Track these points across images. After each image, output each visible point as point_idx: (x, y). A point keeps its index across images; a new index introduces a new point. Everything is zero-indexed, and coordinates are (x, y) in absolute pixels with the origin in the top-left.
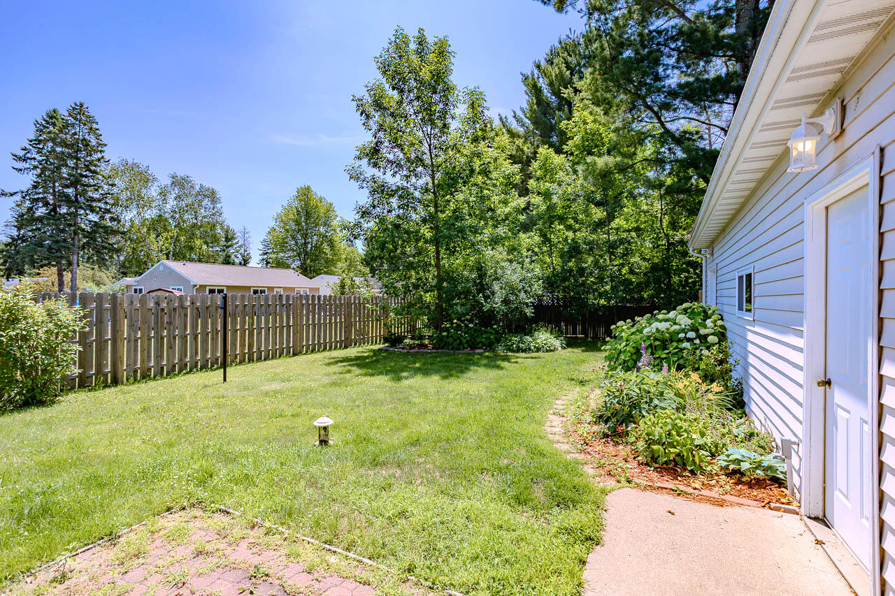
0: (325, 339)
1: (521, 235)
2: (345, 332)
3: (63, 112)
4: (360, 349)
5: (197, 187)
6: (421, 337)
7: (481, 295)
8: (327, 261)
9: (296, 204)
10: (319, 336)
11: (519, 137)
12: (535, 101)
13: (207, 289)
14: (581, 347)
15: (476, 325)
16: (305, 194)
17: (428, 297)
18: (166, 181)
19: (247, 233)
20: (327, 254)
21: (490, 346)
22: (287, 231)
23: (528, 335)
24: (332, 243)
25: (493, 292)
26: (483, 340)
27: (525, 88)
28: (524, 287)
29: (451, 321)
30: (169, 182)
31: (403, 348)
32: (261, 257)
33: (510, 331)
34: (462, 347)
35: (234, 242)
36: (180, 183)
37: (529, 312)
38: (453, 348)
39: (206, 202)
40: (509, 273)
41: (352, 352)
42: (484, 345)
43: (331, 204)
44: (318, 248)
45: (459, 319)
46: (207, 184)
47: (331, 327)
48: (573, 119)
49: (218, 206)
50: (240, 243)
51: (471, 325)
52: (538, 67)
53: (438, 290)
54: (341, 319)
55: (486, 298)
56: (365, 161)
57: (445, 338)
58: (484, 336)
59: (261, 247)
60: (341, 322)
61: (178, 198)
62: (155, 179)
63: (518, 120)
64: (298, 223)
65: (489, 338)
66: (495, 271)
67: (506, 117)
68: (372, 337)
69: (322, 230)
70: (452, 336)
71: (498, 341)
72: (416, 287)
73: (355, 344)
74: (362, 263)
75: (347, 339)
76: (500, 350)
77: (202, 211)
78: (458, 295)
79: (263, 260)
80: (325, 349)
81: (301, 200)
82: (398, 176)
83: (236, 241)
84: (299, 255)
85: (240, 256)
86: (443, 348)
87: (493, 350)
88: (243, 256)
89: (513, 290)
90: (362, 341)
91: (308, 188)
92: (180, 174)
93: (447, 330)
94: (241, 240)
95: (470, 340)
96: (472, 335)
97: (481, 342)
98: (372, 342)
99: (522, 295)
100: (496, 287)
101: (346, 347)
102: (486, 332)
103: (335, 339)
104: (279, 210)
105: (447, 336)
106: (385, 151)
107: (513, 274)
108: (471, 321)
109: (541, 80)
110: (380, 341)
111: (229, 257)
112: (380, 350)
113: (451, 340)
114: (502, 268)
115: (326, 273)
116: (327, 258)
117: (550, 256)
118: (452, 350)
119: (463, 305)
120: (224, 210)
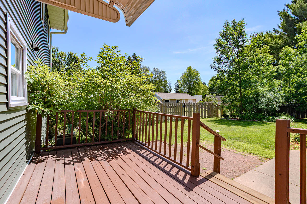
0: (204, 115)
1: (275, 80)
2: (210, 113)
3: (131, 56)
4: (214, 118)
5: (160, 71)
6: (234, 116)
7: (257, 103)
8: (197, 90)
9: (187, 72)
10: (203, 114)
11: (276, 38)
12: (285, 22)
13: (165, 100)
14: (302, 122)
15: (255, 112)
16: (190, 69)
17: (237, 103)
18: (152, 70)
19: (171, 82)
20: (197, 88)
21: (261, 119)
22: (184, 81)
23: (277, 117)
24: (198, 84)
25: (262, 102)
26: (258, 117)
27: (280, 17)
28: (275, 100)
29: (246, 111)
30: (153, 70)
31: (229, 119)
32: (175, 89)
33: (269, 115)
34: (250, 119)
35: (167, 85)
36: (156, 70)
37: (277, 109)
38: (247, 119)
39: (162, 75)
40: (269, 95)
41: (212, 119)
42: (259, 119)
43: (198, 71)
44: (194, 86)
45: (249, 111)
46: (163, 70)
47: (206, 112)
48: (301, 34)
49: (165, 76)
50: (168, 86)
51: (253, 113)
52: (288, 6)
53: (241, 101)
54: (208, 109)
55: (259, 104)
56: (216, 63)
57: (243, 116)
58: (258, 116)
59: (175, 86)
60: (209, 110)
61: (155, 74)
62: (150, 70)
63: (276, 31)
64: (187, 78)
65: (261, 117)
66: (263, 94)
67: (269, 31)
68: (216, 115)
69: (195, 80)
70: (246, 116)
71: (264, 118)
72: (233, 100)
73: (213, 117)
74: (209, 90)
75: (210, 115)
76: (265, 121)
77: (161, 77)
78: (248, 103)
79: (175, 90)
80: (204, 118)
81: (188, 71)
82: (227, 67)
83: (168, 84)
84: (188, 89)
85: (168, 89)
86: (243, 119)
87: (262, 121)
88: (169, 89)
89: (270, 101)
90: (214, 116)
91: (190, 67)
92: (156, 68)
93: (245, 114)
94: (169, 84)
95: (253, 117)
96: (254, 116)
97: (257, 118)
98: (218, 117)
99: (275, 103)
100: (263, 100)
101: (210, 118)
102: (259, 115)
103: (207, 115)
104: (182, 75)
105: (244, 116)
106: (222, 59)
107: (270, 96)
108: (253, 111)
109: (289, 11)
110: (220, 116)
111: (166, 90)
112: (221, 119)
113: (246, 117)
114: (266, 94)
115: (197, 94)
116: (197, 89)
117: (289, 88)
118: (246, 120)
119: (250, 106)
120: (167, 77)
